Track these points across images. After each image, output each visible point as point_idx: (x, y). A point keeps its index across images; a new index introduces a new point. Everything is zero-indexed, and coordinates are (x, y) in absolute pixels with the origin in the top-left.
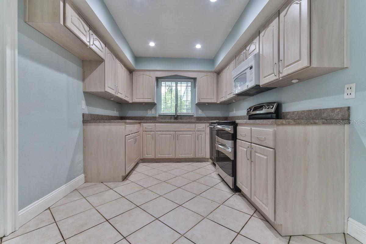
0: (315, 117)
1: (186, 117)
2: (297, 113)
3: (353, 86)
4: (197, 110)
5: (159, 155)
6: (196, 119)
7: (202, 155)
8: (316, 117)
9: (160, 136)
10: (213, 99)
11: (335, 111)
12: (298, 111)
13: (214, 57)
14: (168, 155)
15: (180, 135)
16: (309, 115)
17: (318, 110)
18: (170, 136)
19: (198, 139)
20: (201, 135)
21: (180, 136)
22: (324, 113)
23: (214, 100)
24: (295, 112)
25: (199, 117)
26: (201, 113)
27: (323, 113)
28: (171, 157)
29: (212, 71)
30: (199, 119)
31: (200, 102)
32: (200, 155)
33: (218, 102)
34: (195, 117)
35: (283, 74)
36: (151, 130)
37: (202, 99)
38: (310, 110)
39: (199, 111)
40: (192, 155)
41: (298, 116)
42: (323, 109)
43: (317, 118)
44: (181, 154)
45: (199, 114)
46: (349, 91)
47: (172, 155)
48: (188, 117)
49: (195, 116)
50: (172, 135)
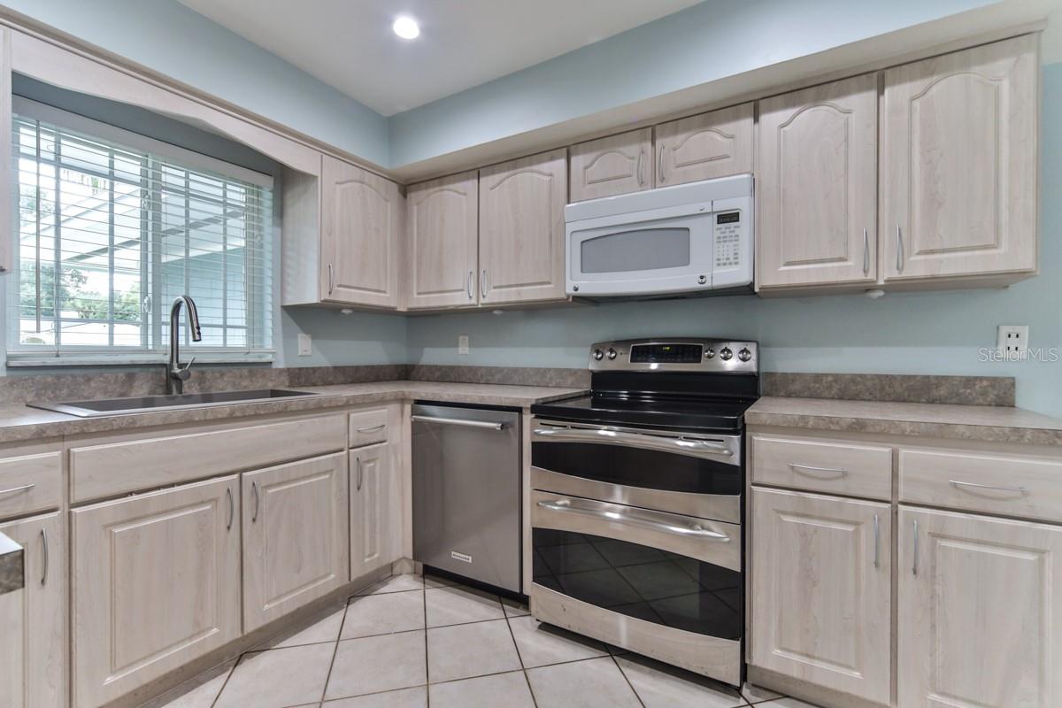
0: (906, 393)
1: (235, 370)
2: (836, 381)
3: (1025, 331)
4: (288, 336)
5: (109, 680)
6: (285, 379)
7: (376, 555)
8: (909, 396)
9: (117, 530)
10: (385, 292)
11: (974, 385)
12: (837, 375)
13: (403, 108)
14: (189, 644)
15: (269, 486)
16: (883, 389)
17: (918, 378)
18: (208, 507)
19: (359, 488)
20: (368, 462)
21: (271, 491)
22: (937, 387)
23: (388, 295)
24: (827, 375)
25: (300, 369)
26: (308, 351)
27: (934, 386)
28: (210, 648)
29: (380, 169)
30: (303, 380)
31: (332, 298)
32: (367, 560)
33: (402, 308)
34: (281, 371)
35: (905, 270)
36: (19, 510)
37: (339, 286)
38: (887, 376)
39: (300, 341)
40: (332, 576)
41: (840, 389)
42: (937, 377)
43: (912, 398)
44: (279, 597)
45: (300, 354)
46: (1013, 342)
47: (215, 630)
48: (245, 371)
49: (280, 364)
50: (215, 500)
